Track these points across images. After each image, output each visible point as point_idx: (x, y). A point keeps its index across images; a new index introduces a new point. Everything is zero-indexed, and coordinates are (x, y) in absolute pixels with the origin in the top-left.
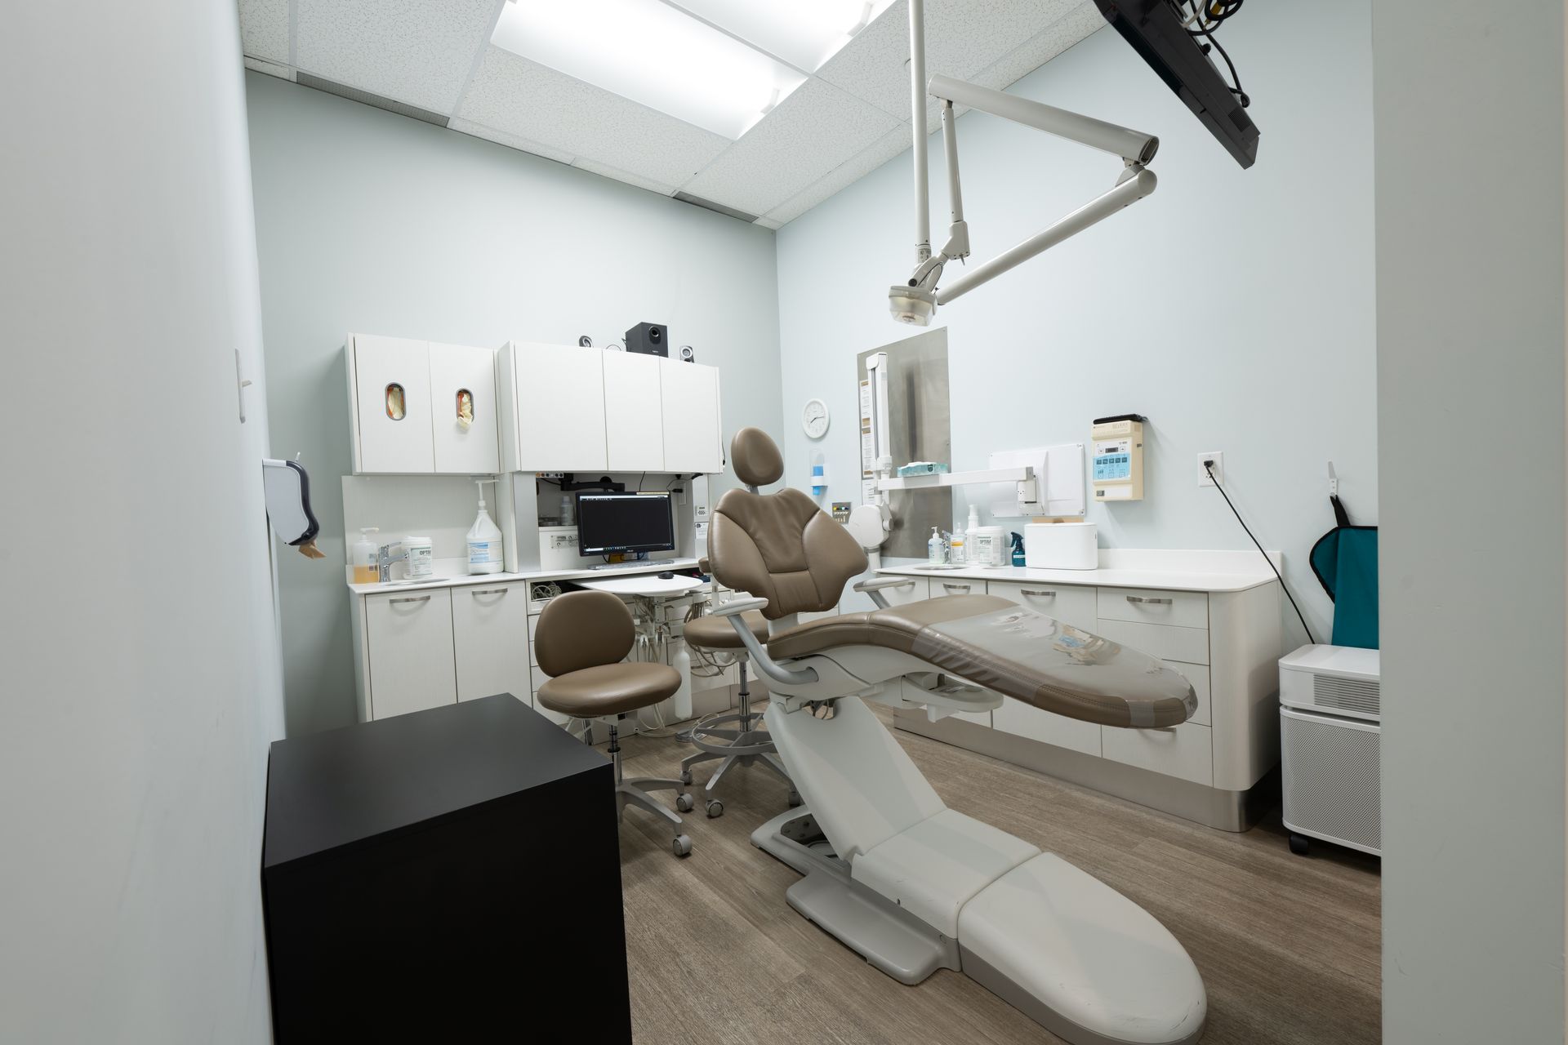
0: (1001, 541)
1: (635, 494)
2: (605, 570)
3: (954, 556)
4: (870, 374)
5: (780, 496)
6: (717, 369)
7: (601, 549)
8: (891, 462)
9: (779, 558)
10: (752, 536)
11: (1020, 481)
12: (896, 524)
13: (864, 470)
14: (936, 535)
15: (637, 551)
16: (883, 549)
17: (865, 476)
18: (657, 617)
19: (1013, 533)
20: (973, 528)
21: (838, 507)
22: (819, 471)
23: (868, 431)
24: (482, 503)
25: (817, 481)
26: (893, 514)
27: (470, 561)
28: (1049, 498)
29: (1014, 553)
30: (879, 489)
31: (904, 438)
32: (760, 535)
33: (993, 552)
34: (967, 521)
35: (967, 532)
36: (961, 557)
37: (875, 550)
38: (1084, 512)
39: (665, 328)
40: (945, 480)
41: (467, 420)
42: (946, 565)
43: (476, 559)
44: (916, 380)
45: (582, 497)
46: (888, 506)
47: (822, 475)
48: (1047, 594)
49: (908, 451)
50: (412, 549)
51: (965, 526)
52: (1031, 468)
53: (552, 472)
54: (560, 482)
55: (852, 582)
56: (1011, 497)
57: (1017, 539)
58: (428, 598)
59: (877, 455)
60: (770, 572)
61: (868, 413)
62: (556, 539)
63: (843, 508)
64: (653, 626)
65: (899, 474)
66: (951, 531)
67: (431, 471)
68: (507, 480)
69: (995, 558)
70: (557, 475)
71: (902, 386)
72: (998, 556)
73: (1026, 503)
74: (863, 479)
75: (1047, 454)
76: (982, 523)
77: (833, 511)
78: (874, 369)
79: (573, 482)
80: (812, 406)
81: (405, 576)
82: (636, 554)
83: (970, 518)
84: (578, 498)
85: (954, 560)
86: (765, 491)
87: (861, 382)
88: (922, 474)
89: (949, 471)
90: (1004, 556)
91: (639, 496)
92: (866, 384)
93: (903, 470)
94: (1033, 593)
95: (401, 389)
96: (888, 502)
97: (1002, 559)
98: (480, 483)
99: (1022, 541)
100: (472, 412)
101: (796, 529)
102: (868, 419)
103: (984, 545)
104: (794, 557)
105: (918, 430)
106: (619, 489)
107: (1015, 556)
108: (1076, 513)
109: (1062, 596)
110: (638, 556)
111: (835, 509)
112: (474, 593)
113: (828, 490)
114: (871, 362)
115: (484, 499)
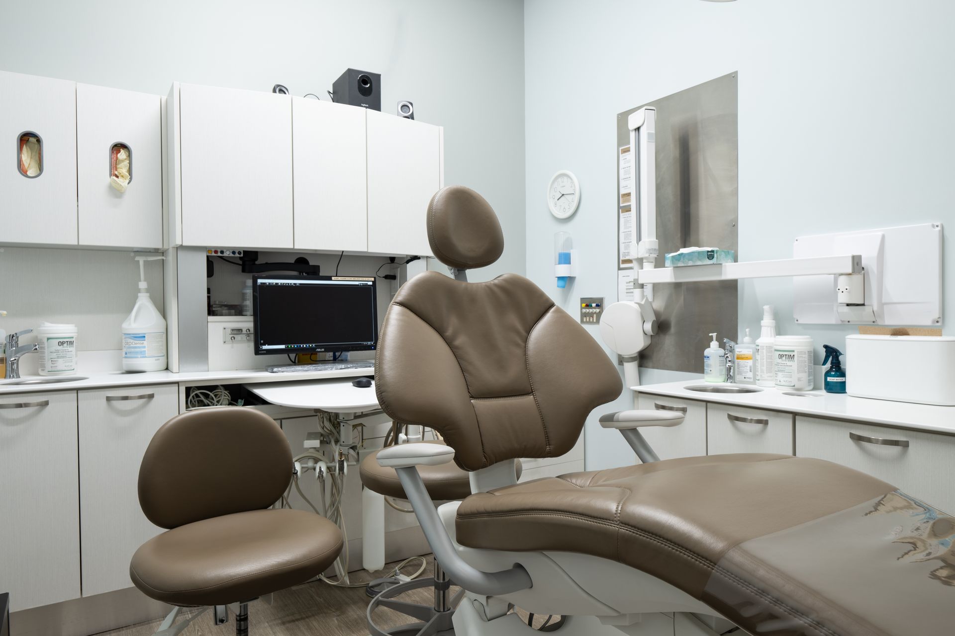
0: (809, 356)
1: (329, 278)
2: (285, 374)
3: (740, 373)
4: (633, 135)
5: (495, 285)
6: (442, 128)
7: (283, 347)
8: (657, 247)
9: (490, 376)
10: (449, 342)
11: (842, 274)
12: (661, 327)
13: (622, 258)
14: (714, 344)
15: (334, 350)
16: (643, 358)
17: (622, 266)
18: (343, 438)
19: (826, 347)
20: (767, 337)
21: (587, 303)
22: (565, 259)
23: (628, 209)
24: (143, 285)
25: (563, 270)
26: (657, 314)
27: (124, 355)
28: (884, 301)
29: (827, 374)
30: (640, 282)
31: (673, 218)
32: (460, 341)
33: (796, 371)
34: (759, 328)
35: (759, 341)
36: (750, 375)
37: (632, 359)
38: (940, 320)
39: (378, 77)
40: (729, 271)
41: (123, 182)
42: (728, 385)
43: (130, 353)
44: (692, 144)
45: (260, 281)
46: (651, 303)
47: (570, 263)
48: (895, 443)
49: (679, 235)
50: (48, 339)
51: (756, 333)
52: (860, 257)
53: (228, 248)
54: (241, 262)
55: (596, 414)
56: (828, 296)
57: (833, 355)
58: (46, 403)
59: (639, 239)
60: (473, 397)
61: (629, 186)
62: (229, 331)
63: (594, 305)
64: (336, 450)
65: (668, 263)
66: (734, 338)
67: (73, 241)
68: (170, 258)
69: (799, 380)
70: (234, 253)
71: (673, 151)
72: (804, 376)
73: (848, 305)
74: (619, 269)
75: (883, 237)
76: (780, 330)
77: (582, 308)
78: (638, 129)
79: (257, 263)
80: (560, 180)
81: (41, 373)
82: (331, 354)
83: (763, 323)
84: (255, 282)
85: (738, 377)
86: (476, 276)
87: (621, 148)
88: (699, 263)
89: (736, 260)
90: (812, 378)
91: (335, 281)
92: (628, 150)
93: (673, 257)
94: (869, 440)
95: (39, 141)
96: (650, 299)
97: (809, 381)
98: (141, 260)
99: (841, 358)
100: (130, 171)
101: (518, 332)
102: (629, 194)
103: (784, 361)
104: (512, 374)
105: (692, 206)
106: (314, 272)
107: (829, 379)
108: (928, 322)
109: (918, 449)
110: (334, 356)
111: (584, 305)
112: (109, 399)
113: (577, 282)
114: (633, 121)
115: (145, 280)
